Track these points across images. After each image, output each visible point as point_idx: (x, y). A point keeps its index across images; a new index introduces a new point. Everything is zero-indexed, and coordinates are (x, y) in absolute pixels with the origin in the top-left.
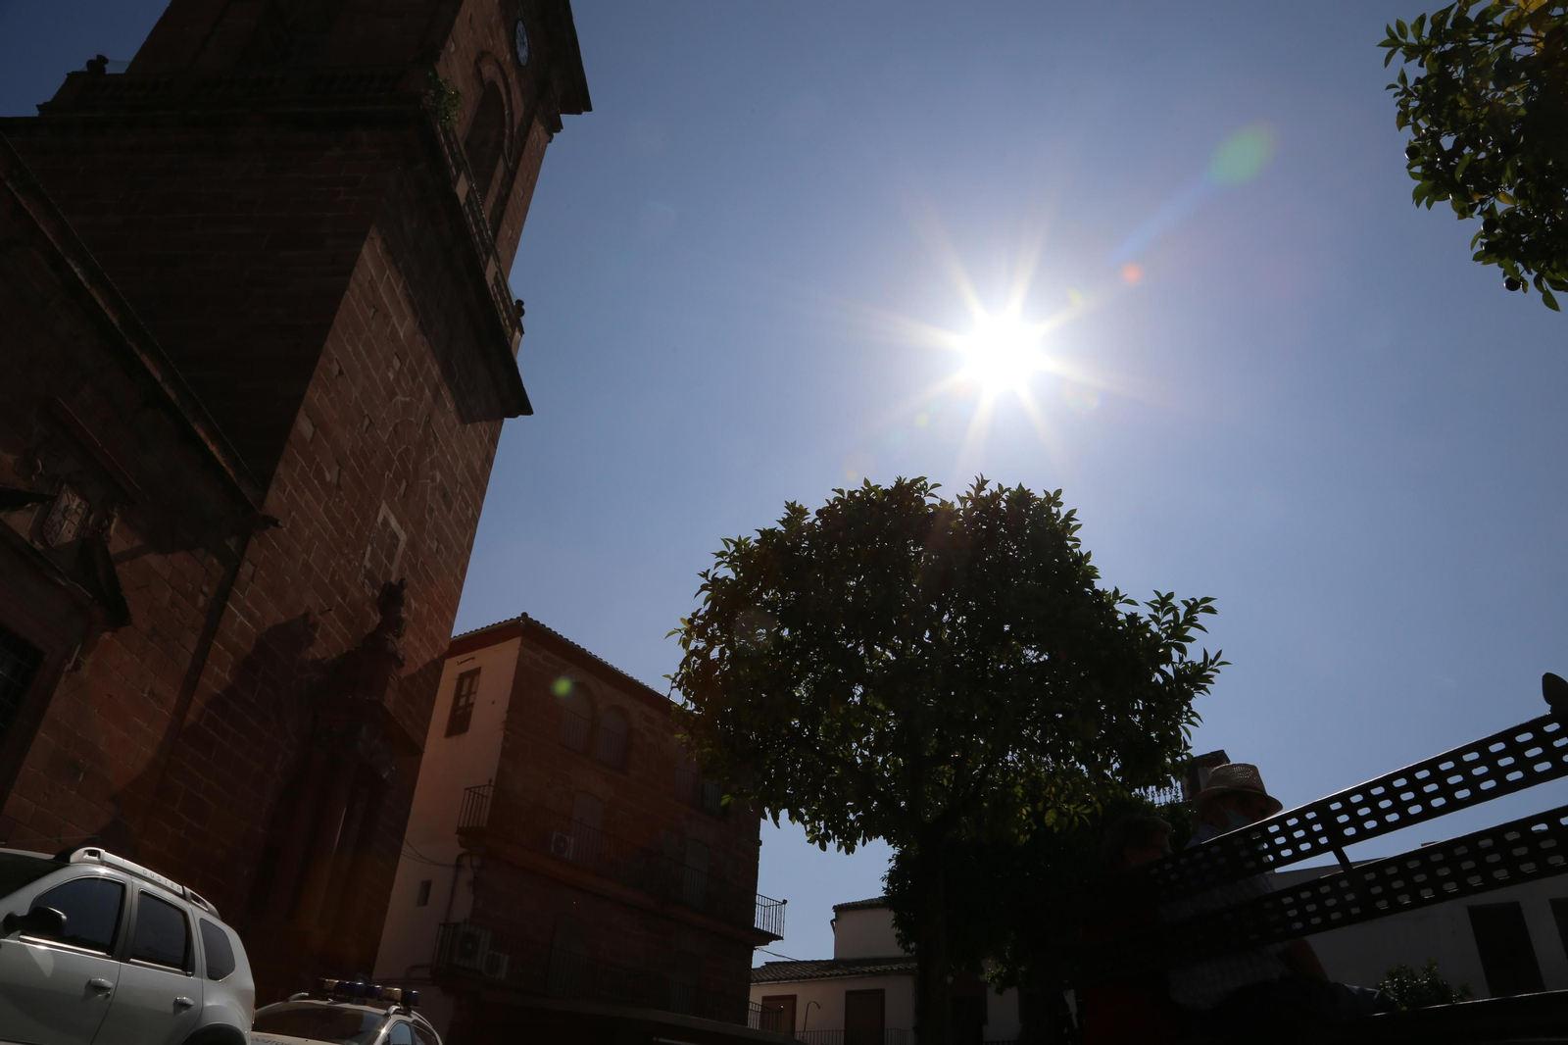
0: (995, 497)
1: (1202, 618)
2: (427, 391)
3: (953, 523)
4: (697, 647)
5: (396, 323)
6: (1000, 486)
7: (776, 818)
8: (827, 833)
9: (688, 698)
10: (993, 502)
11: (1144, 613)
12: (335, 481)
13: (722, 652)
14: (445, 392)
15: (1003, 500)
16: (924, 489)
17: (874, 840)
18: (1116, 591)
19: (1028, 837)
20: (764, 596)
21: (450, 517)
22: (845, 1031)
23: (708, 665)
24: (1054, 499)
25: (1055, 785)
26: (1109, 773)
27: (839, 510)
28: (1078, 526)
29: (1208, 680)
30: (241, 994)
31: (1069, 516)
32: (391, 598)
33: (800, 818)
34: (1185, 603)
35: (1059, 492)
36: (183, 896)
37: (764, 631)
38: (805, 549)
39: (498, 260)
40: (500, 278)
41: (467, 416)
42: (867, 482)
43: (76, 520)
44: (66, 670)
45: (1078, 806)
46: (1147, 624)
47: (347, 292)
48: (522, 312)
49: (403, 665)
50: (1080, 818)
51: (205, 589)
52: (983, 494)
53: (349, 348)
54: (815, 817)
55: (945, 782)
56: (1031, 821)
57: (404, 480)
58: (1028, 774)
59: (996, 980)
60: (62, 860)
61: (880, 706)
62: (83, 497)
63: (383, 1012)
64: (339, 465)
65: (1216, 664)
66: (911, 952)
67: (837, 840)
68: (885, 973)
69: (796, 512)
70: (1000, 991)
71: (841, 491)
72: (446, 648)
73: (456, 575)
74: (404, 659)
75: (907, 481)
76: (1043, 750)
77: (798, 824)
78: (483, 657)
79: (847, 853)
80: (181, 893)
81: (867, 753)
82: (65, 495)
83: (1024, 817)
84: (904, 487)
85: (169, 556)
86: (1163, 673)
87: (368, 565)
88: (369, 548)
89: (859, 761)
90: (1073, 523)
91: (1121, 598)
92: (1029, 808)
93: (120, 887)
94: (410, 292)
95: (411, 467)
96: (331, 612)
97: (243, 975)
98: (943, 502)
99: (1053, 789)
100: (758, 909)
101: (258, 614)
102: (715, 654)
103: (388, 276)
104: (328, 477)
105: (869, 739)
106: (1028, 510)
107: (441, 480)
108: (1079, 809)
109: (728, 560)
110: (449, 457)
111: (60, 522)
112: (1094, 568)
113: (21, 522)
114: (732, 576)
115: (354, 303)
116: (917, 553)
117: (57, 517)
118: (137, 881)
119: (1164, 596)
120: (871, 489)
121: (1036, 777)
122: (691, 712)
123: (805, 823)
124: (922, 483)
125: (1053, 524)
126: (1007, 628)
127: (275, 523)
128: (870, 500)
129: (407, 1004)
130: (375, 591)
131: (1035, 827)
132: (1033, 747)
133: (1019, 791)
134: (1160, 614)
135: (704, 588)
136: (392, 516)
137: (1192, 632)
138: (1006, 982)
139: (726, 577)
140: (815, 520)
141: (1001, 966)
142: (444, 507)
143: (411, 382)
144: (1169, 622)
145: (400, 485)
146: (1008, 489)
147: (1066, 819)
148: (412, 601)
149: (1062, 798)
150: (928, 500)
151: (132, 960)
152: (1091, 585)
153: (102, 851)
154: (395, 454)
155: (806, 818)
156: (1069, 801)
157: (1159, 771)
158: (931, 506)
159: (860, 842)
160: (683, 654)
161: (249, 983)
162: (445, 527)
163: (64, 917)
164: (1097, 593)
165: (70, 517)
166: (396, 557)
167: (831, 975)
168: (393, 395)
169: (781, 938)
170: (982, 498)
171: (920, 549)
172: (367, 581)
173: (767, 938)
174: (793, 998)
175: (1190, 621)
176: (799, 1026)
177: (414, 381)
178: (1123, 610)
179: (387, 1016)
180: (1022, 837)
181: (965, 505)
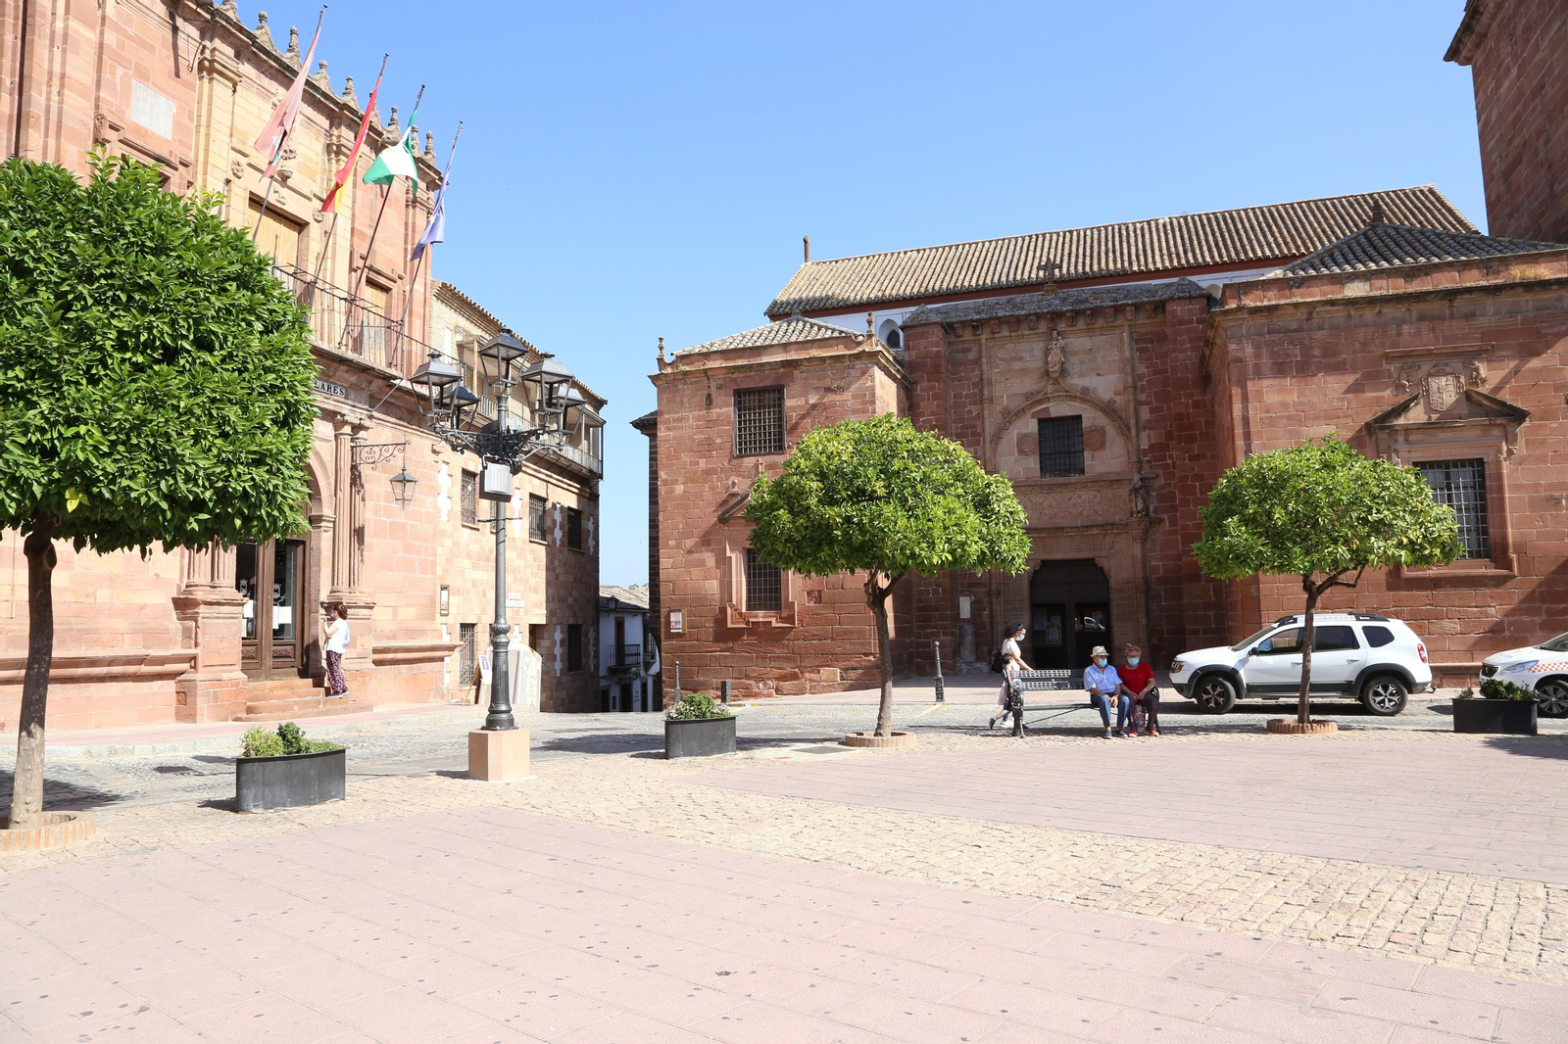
43: (1451, 387)
44: (1502, 459)
62: (1447, 374)
82: (1433, 383)
85: (1549, 351)
111: (1440, 397)
113: (1414, 415)
117: (1436, 396)
165: (1445, 390)
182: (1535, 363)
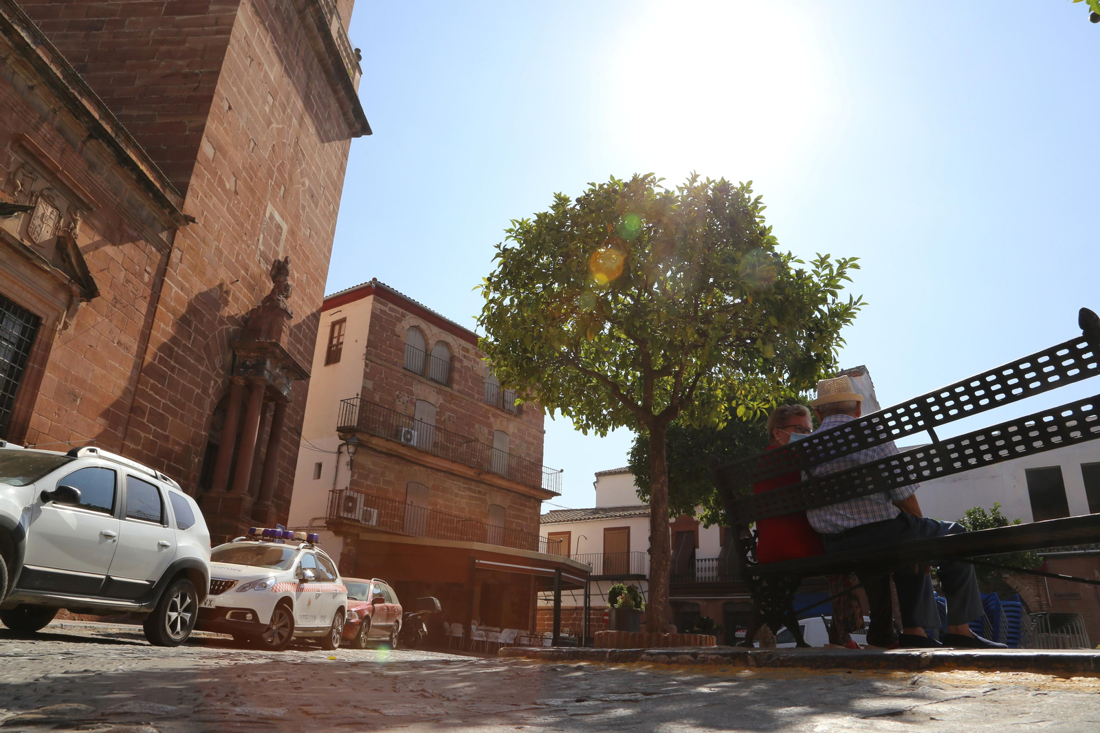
0: (705, 187)
1: (849, 272)
2: (294, 120)
3: (674, 207)
4: (494, 297)
5: (267, 67)
6: (708, 179)
7: (552, 413)
8: (588, 423)
9: (490, 333)
10: (703, 190)
11: (808, 269)
12: (233, 189)
13: (512, 301)
14: (308, 120)
15: (710, 188)
16: (653, 182)
17: (620, 428)
18: (790, 254)
19: (725, 424)
20: (541, 261)
21: (318, 211)
22: (604, 554)
23: (502, 310)
24: (746, 188)
25: (745, 389)
26: (781, 381)
27: (593, 198)
28: (764, 208)
29: (852, 315)
30: (200, 538)
31: (757, 201)
32: (280, 270)
33: (569, 414)
34: (838, 261)
35: (750, 183)
36: (156, 477)
37: (541, 285)
38: (568, 226)
39: (339, 18)
40: (342, 32)
41: (325, 138)
42: (612, 177)
43: (51, 223)
44: (58, 329)
45: (760, 403)
46: (810, 277)
47: (229, 46)
48: (360, 58)
49: (292, 317)
50: (761, 411)
51: (148, 269)
52: (695, 184)
53: (235, 89)
54: (580, 412)
55: (669, 388)
56: (727, 413)
57: (283, 186)
58: (726, 382)
59: (704, 519)
60: (73, 455)
61: (623, 336)
62: (54, 207)
63: (296, 547)
64: (235, 177)
65: (858, 304)
66: (647, 502)
67: (594, 428)
68: (630, 516)
69: (561, 201)
70: (706, 527)
71: (593, 184)
72: (321, 304)
73: (324, 253)
74: (292, 313)
75: (641, 176)
76: (737, 365)
77: (568, 418)
78: (347, 310)
79: (602, 437)
80: (154, 475)
81: (614, 369)
82: (41, 206)
83: (723, 411)
84: (639, 180)
85: (120, 247)
86: (820, 311)
87: (262, 248)
88: (262, 236)
89: (609, 374)
90: (760, 206)
91: (793, 259)
92: (726, 405)
93: (113, 472)
94: (276, 45)
95: (286, 176)
96: (238, 282)
97: (200, 526)
98: (667, 192)
99: (743, 392)
100: (544, 476)
101: (187, 285)
102: (507, 302)
103: (258, 33)
104: (228, 186)
105: (615, 359)
106: (728, 196)
107: (309, 185)
108: (760, 405)
109: (514, 235)
110: (313, 168)
111: (39, 226)
112: (774, 238)
113: (12, 226)
114: (517, 246)
115: (235, 55)
116: (649, 228)
117: (37, 222)
118: (124, 468)
119: (823, 256)
120: (615, 183)
121: (731, 384)
122: (492, 343)
123: (572, 417)
124: (652, 177)
125: (746, 206)
126: (711, 280)
127: (193, 220)
128: (615, 191)
129: (311, 541)
130: (268, 266)
131: (730, 418)
132: (729, 362)
133: (719, 393)
134: (820, 270)
135: (498, 255)
136: (276, 212)
137: (842, 282)
138: (711, 520)
139: (513, 248)
140: (576, 205)
141: (707, 510)
142: (312, 204)
143: (282, 113)
144: (826, 275)
145: (280, 190)
146: (714, 181)
147: (751, 412)
148: (295, 272)
149: (749, 398)
150: (656, 190)
151: (127, 518)
152: (771, 249)
153: (98, 449)
154: (274, 167)
155: (573, 413)
156: (753, 400)
157: (816, 378)
158: (657, 194)
159: (610, 428)
160: (485, 302)
161: (206, 532)
162: (315, 220)
163: (79, 492)
164: (776, 255)
165: (46, 222)
166: (281, 241)
167: (594, 518)
168: (269, 123)
169: (560, 495)
170: (695, 188)
171: (651, 225)
172: (262, 259)
173: (551, 494)
174: (569, 533)
175: (841, 274)
176: (573, 552)
177: (284, 113)
178: (794, 267)
179: (298, 550)
180: (721, 424)
181: (683, 193)
182: (109, 249)
